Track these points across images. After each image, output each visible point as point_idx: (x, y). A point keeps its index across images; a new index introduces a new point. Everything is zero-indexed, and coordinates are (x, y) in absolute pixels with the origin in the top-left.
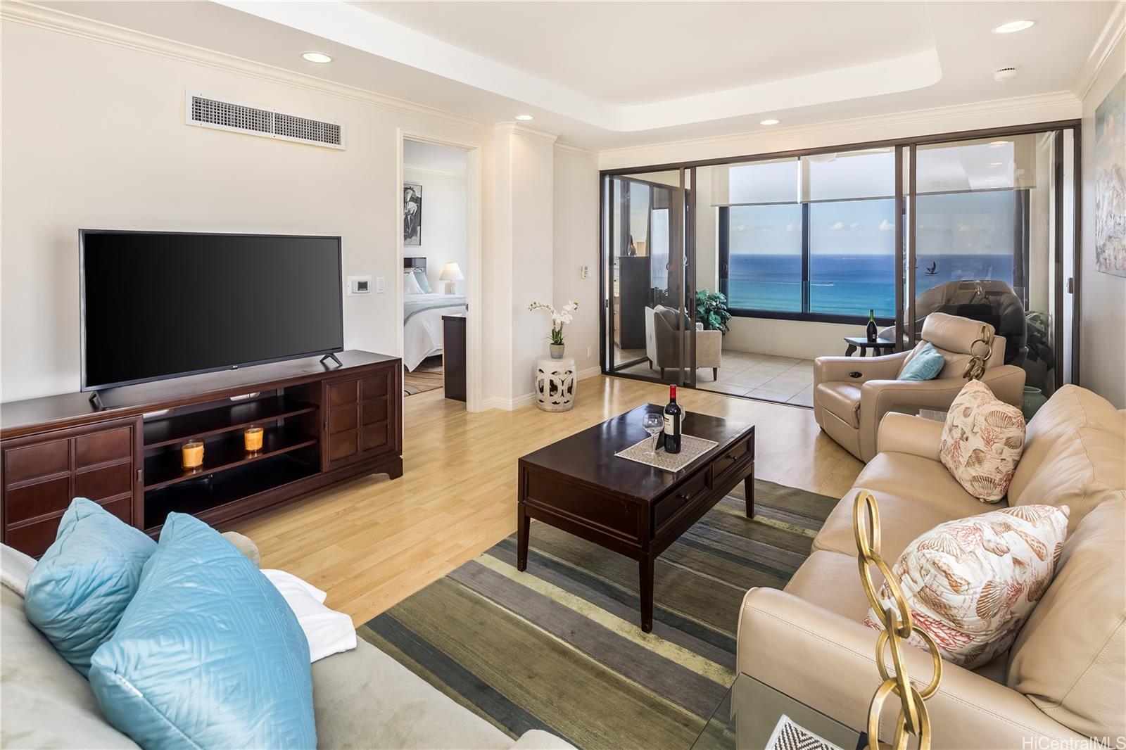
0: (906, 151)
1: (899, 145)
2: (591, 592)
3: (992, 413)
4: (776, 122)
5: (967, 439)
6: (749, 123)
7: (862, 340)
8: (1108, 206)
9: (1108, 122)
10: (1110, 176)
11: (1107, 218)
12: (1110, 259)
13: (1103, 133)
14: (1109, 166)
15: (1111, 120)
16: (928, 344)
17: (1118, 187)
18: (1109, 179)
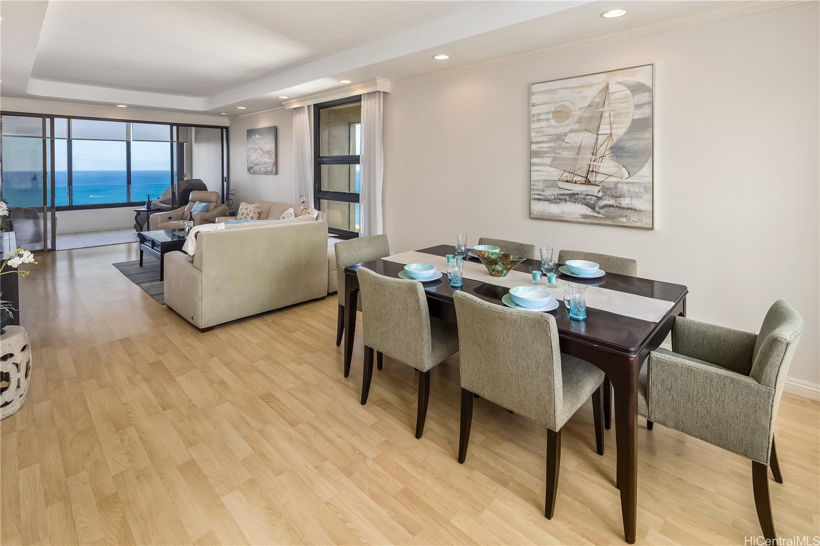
1: (172, 125)
3: (254, 207)
4: (125, 106)
7: (145, 209)
8: (255, 157)
9: (255, 136)
10: (257, 150)
11: (255, 160)
12: (256, 170)
13: (252, 137)
14: (256, 147)
15: (257, 136)
16: (197, 202)
17: (261, 153)
18: (256, 150)
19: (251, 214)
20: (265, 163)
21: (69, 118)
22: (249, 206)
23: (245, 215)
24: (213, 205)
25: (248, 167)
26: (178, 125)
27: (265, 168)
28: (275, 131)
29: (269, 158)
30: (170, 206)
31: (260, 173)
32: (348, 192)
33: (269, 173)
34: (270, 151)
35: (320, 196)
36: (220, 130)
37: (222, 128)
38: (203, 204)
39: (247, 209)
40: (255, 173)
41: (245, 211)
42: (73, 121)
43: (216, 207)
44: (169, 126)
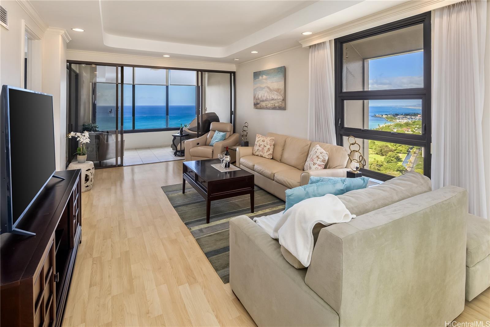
0: (200, 73)
1: (198, 71)
2: (232, 215)
3: (271, 139)
4: (169, 56)
5: (266, 146)
6: (159, 55)
7: (178, 135)
8: (263, 94)
9: (262, 77)
10: (264, 88)
11: (261, 97)
12: (263, 105)
13: (259, 78)
14: (263, 86)
15: (264, 77)
16: (216, 131)
17: (268, 91)
18: (262, 89)
19: (268, 146)
20: (273, 100)
21: (134, 66)
22: (265, 139)
23: (262, 146)
24: (228, 134)
25: (254, 103)
26: (202, 71)
27: (272, 104)
28: (283, 71)
29: (277, 95)
30: (197, 133)
31: (267, 108)
32: (362, 128)
33: (278, 108)
34: (278, 89)
35: (342, 133)
36: (229, 74)
37: (230, 73)
38: (222, 134)
39: (263, 141)
40: (261, 108)
41: (262, 143)
42: (136, 69)
43: (230, 136)
44: (195, 72)
